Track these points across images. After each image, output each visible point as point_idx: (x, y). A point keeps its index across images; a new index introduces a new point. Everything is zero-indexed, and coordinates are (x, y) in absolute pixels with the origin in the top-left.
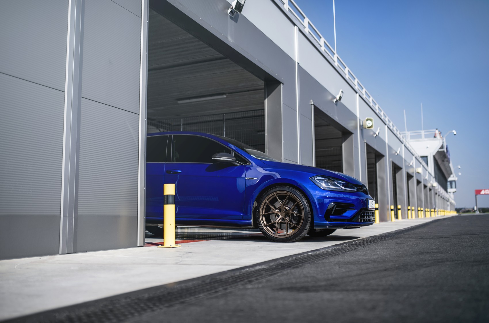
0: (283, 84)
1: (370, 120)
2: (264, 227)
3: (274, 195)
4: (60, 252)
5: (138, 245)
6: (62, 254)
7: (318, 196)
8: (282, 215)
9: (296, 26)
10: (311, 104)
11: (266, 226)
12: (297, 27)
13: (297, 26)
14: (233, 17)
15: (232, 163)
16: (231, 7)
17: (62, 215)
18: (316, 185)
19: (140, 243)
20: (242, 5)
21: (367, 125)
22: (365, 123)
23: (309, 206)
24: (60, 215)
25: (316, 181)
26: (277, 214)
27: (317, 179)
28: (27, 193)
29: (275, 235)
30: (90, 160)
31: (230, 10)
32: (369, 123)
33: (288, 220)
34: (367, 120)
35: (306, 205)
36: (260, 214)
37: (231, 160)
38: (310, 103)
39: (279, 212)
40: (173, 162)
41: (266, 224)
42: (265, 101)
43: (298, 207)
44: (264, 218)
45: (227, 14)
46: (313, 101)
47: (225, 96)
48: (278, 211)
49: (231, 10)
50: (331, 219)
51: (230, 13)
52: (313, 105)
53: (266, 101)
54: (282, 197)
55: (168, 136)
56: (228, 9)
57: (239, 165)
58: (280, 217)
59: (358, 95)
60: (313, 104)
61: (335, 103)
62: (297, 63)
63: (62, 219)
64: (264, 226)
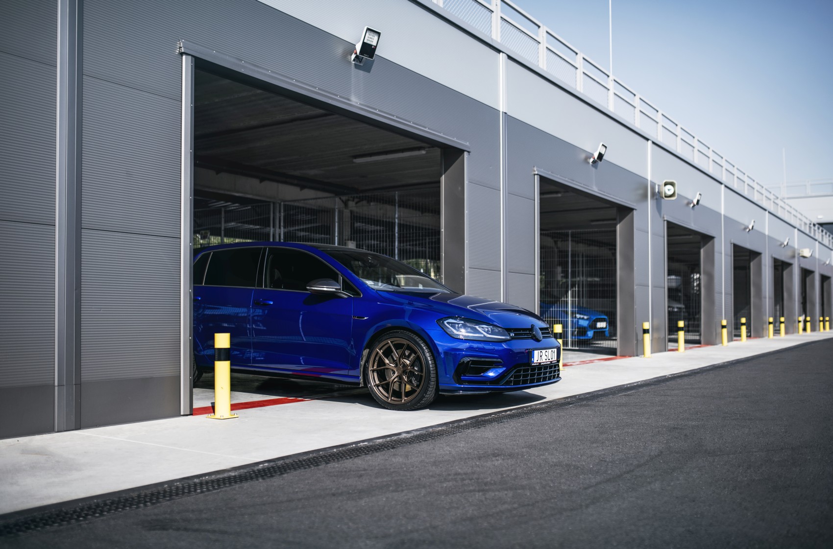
0: (469, 152)
1: (672, 184)
2: (374, 388)
3: (388, 343)
4: (56, 429)
5: (182, 413)
6: (58, 432)
7: (446, 348)
8: (398, 372)
9: (501, 53)
10: (535, 175)
11: (377, 386)
12: (504, 54)
13: (503, 52)
14: (361, 64)
15: (336, 294)
16: (355, 51)
17: (56, 384)
18: (444, 331)
19: (184, 412)
20: (373, 47)
21: (665, 193)
22: (662, 189)
23: (433, 361)
24: (54, 383)
25: (445, 325)
26: (392, 370)
27: (448, 323)
28: (4, 360)
29: (388, 400)
30: (99, 309)
31: (353, 56)
32: (669, 190)
33: (406, 380)
34: (666, 184)
35: (429, 359)
36: (370, 369)
37: (334, 290)
38: (533, 173)
39: (395, 367)
40: (266, 289)
41: (377, 382)
42: (441, 178)
43: (418, 361)
44: (375, 374)
45: (350, 62)
46: (537, 170)
47: (423, 152)
48: (393, 366)
49: (355, 55)
50: (463, 381)
51: (354, 60)
52: (538, 176)
53: (443, 178)
54: (398, 346)
55: (261, 248)
56: (351, 55)
57: (346, 297)
58: (396, 374)
59: (650, 142)
60: (537, 174)
61: (591, 164)
62: (503, 112)
63: (56, 388)
64: (374, 386)
